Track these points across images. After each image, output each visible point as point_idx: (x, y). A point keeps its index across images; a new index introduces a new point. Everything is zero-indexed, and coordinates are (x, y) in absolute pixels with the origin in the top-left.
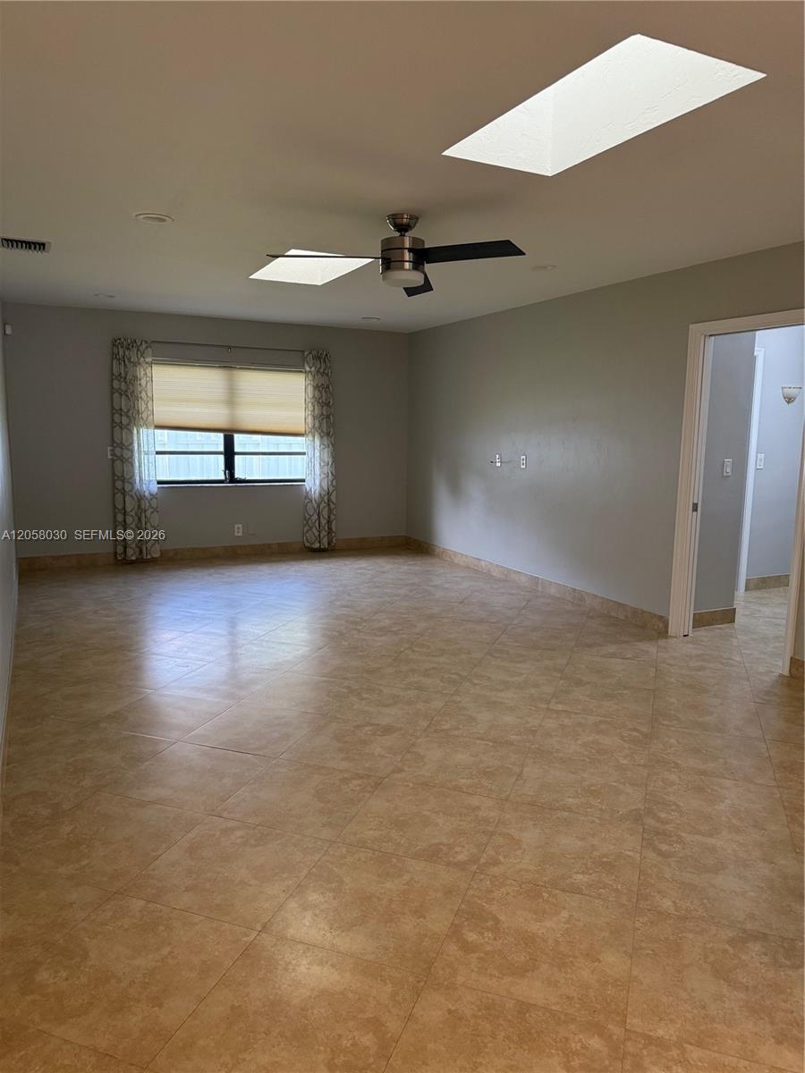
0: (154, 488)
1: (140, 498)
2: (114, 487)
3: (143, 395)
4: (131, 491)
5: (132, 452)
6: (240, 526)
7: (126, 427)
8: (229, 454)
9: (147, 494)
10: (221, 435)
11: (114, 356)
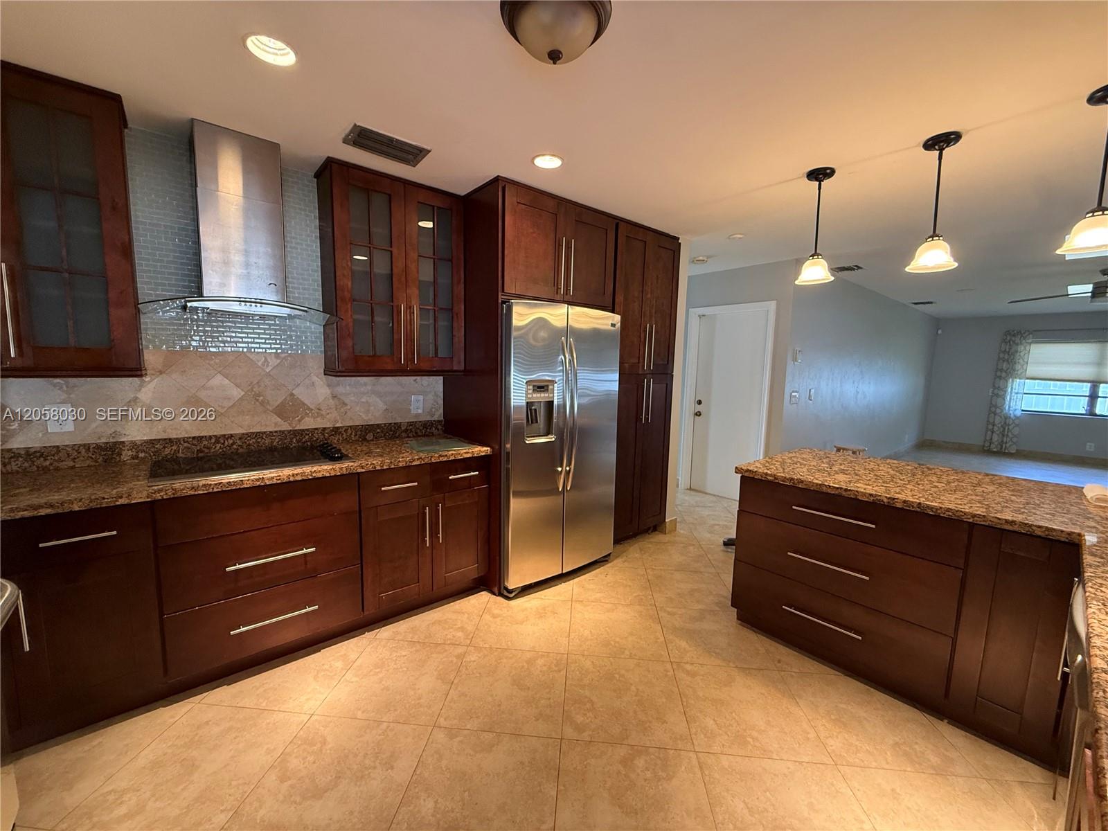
0: (1018, 413)
1: (1007, 417)
2: (990, 410)
3: (1021, 361)
4: (1001, 413)
5: (1005, 392)
6: (1093, 445)
7: (1004, 378)
8: (1093, 397)
9: (1012, 416)
10: (1089, 385)
11: (1004, 341)
